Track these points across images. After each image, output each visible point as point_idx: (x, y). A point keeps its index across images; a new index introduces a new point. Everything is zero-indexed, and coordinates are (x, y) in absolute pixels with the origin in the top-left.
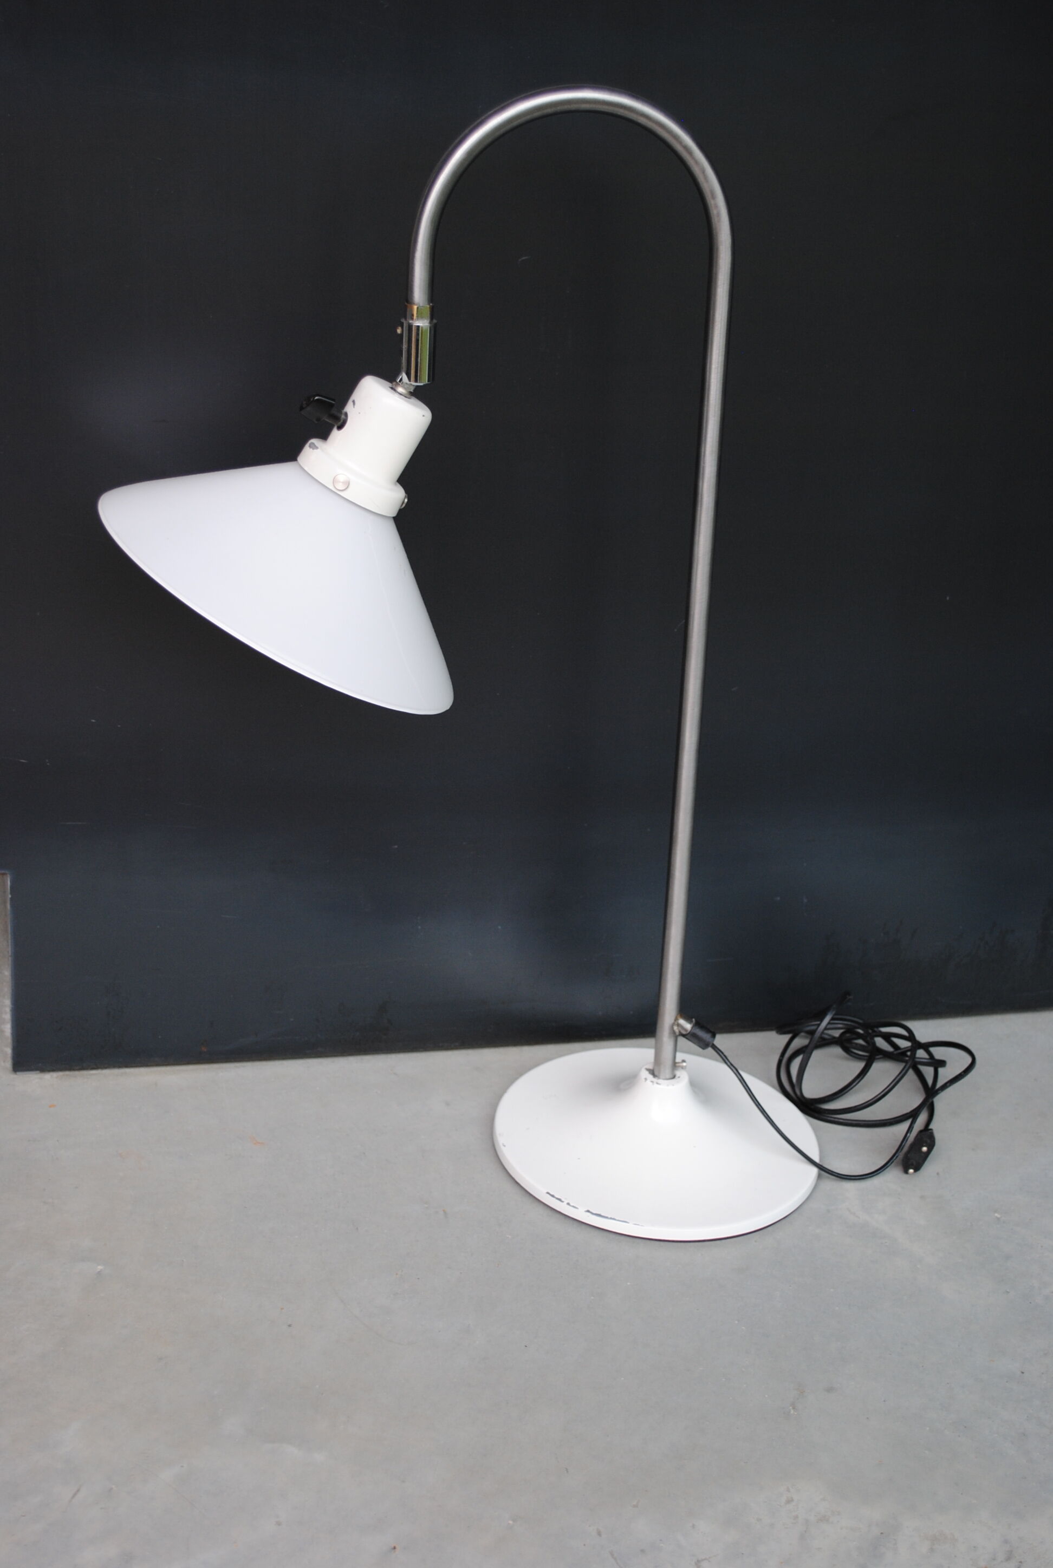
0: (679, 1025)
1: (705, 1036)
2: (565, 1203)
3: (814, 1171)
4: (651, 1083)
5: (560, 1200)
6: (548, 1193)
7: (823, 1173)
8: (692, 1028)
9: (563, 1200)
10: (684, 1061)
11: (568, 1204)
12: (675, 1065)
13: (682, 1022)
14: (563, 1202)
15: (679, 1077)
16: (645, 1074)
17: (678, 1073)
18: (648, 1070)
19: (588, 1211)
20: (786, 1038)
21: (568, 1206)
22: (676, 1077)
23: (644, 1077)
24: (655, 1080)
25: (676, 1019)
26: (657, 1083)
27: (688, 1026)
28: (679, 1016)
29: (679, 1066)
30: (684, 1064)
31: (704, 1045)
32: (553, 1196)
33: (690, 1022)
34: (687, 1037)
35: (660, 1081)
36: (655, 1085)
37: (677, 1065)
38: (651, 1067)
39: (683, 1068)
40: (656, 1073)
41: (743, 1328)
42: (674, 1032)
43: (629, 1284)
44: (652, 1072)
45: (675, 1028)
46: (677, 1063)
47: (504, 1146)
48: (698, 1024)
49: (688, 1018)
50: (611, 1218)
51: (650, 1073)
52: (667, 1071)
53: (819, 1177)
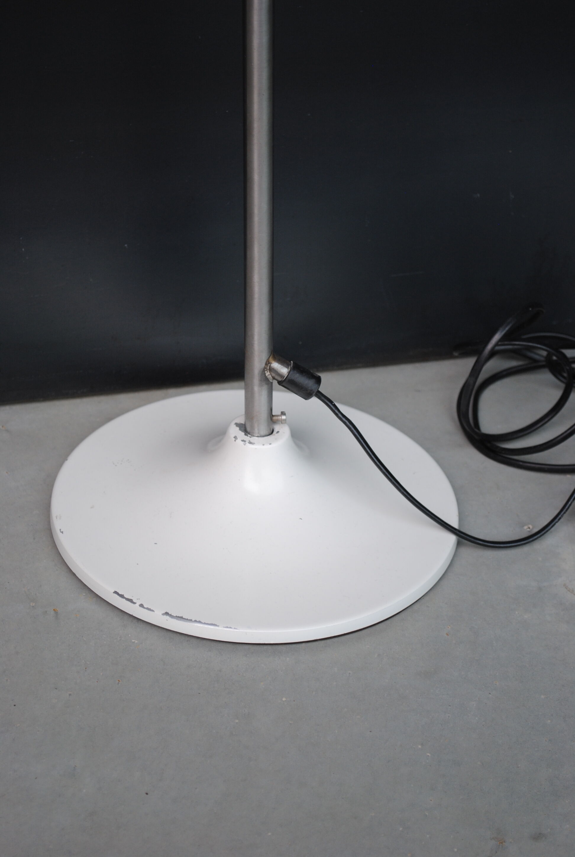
0: (271, 370)
1: (309, 383)
2: (137, 605)
3: (452, 539)
4: (243, 443)
5: (131, 601)
6: (116, 592)
7: (461, 539)
8: (289, 373)
9: (134, 601)
10: (283, 413)
11: (141, 606)
12: (272, 419)
13: (276, 365)
14: (135, 603)
15: (278, 432)
16: (234, 431)
17: (277, 428)
18: (237, 425)
19: (167, 614)
20: (469, 362)
21: (141, 608)
22: (275, 433)
23: (234, 436)
24: (247, 438)
25: (268, 363)
26: (250, 443)
27: (284, 371)
28: (271, 359)
29: (278, 420)
30: (284, 417)
31: (307, 394)
32: (122, 596)
33: (287, 365)
34: (284, 384)
35: (254, 439)
36: (248, 444)
37: (274, 418)
38: (242, 420)
39: (283, 422)
40: (248, 429)
41: (428, 754)
42: (266, 379)
43: (284, 699)
44: (244, 429)
45: (268, 374)
46: (273, 416)
47: (62, 532)
48: (297, 368)
49: (283, 361)
50: (196, 621)
51: (240, 429)
52: (262, 426)
53: (459, 544)
